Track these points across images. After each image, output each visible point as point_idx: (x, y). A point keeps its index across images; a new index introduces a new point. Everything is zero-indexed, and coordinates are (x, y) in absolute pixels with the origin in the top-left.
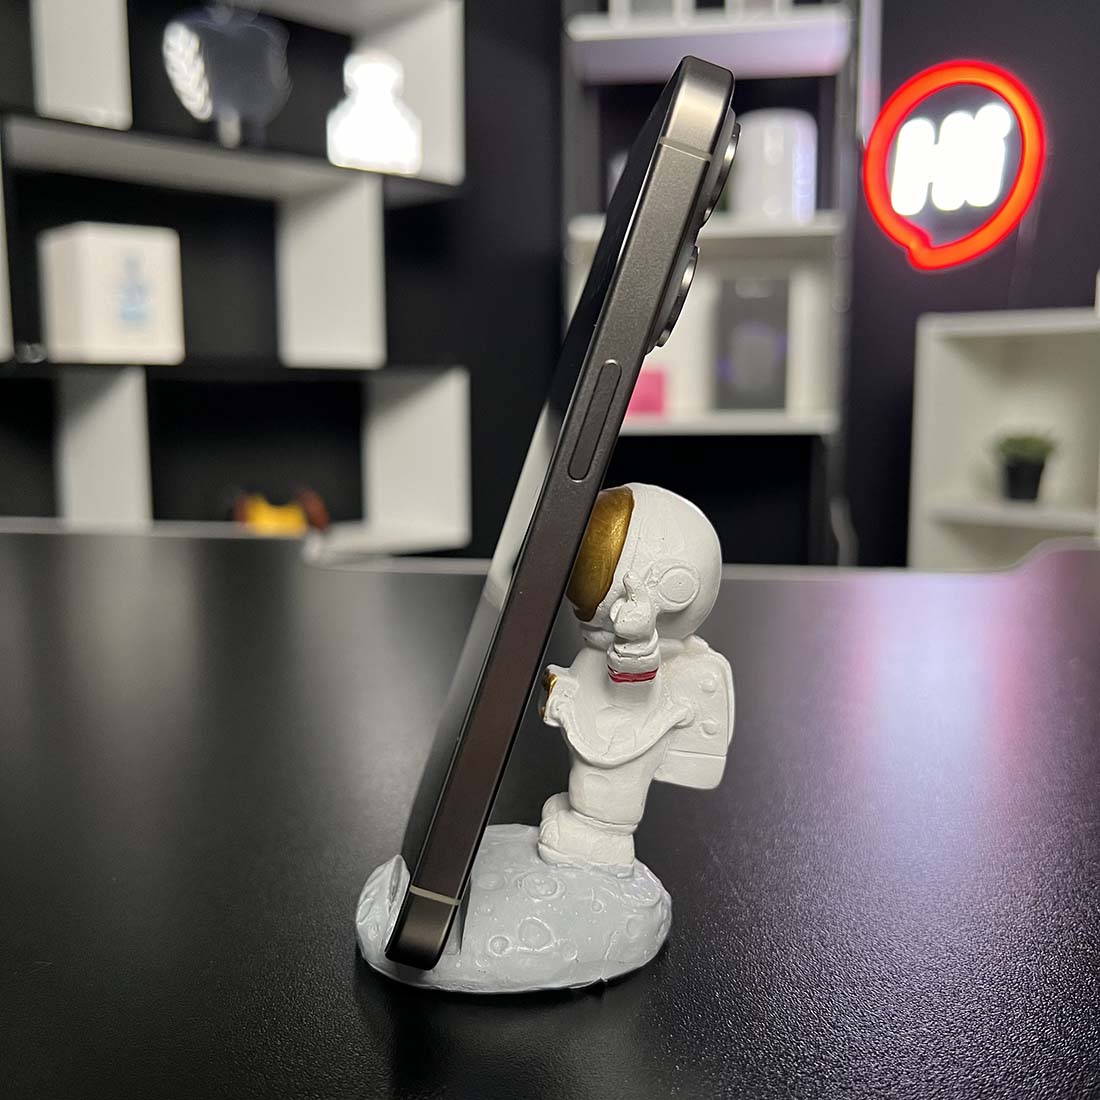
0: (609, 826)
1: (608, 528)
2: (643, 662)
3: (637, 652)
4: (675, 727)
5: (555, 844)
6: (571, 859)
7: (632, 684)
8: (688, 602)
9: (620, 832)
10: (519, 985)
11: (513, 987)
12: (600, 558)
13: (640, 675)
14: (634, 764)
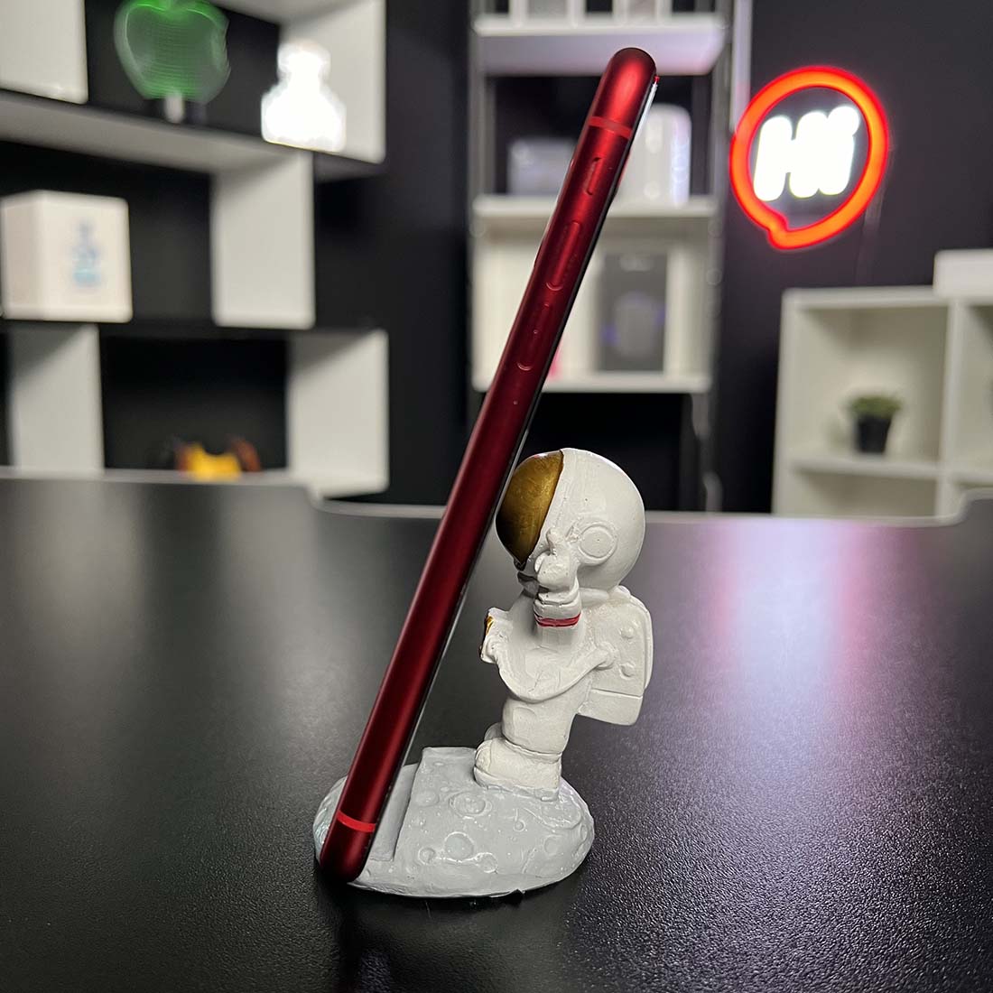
0: (534, 753)
1: (538, 488)
2: (565, 610)
3: (558, 601)
4: (596, 669)
5: (486, 768)
6: (501, 781)
7: (556, 628)
8: (606, 557)
9: (545, 760)
10: (442, 891)
11: (438, 893)
12: (530, 516)
13: (561, 621)
14: (558, 700)
